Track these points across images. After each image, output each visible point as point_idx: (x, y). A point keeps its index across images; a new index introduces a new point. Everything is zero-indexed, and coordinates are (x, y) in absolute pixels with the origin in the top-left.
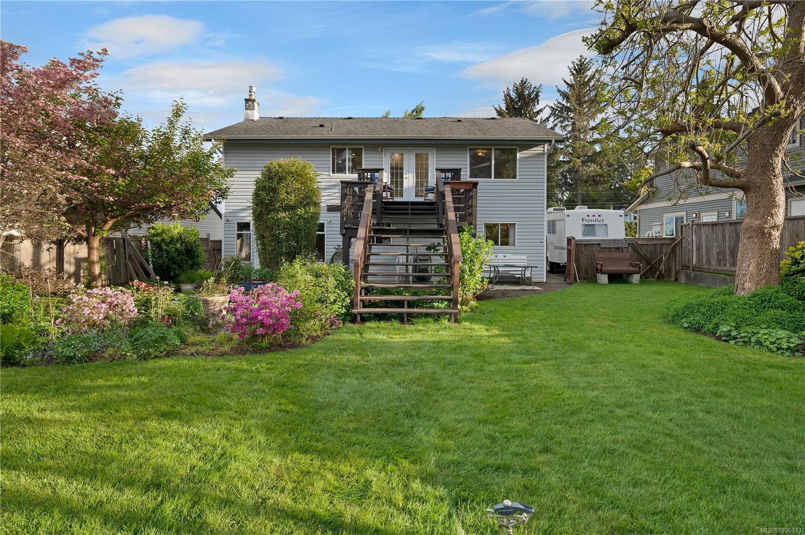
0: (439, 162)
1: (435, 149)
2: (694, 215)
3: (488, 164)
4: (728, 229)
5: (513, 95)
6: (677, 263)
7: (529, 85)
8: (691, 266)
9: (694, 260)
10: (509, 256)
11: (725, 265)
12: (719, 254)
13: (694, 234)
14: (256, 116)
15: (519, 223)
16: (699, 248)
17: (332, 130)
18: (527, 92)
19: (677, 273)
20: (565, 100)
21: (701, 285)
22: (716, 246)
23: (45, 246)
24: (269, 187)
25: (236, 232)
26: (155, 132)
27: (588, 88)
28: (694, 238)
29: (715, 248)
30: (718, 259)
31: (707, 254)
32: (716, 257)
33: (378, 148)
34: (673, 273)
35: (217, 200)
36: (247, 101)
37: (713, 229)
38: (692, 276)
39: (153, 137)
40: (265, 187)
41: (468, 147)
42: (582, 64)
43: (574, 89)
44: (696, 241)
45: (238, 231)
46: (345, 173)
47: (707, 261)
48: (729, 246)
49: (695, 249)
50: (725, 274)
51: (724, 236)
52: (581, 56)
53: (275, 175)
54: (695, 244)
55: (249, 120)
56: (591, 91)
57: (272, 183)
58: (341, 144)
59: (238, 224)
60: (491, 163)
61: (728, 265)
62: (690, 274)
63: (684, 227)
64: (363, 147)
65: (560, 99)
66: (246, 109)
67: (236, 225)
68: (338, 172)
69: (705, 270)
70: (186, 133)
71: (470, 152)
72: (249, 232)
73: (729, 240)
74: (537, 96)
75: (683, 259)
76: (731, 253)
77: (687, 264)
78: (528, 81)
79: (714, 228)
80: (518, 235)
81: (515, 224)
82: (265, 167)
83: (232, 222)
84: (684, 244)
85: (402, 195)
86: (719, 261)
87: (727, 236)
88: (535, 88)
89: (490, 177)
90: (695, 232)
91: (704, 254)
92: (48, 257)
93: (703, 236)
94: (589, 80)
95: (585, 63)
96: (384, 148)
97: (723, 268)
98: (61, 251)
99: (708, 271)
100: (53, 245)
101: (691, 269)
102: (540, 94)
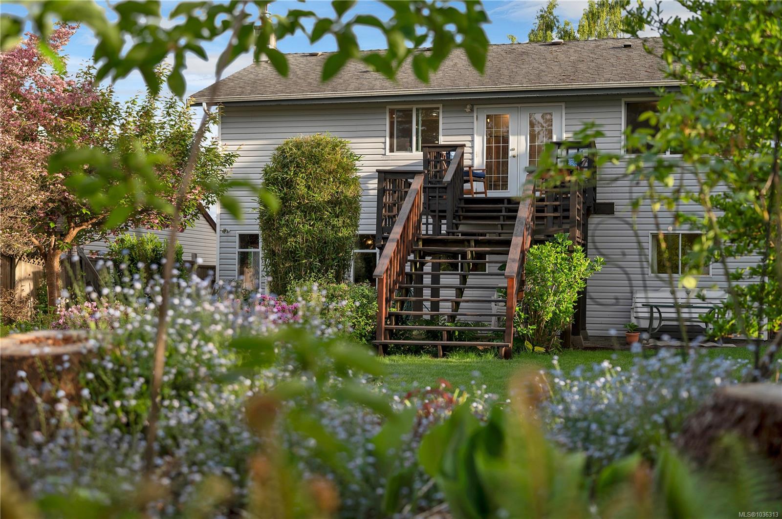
0: (570, 128)
24: (283, 179)
25: (238, 250)
26: (129, 104)
33: (465, 106)
35: (210, 199)
39: (126, 112)
40: (277, 179)
41: (624, 100)
45: (241, 247)
46: (411, 151)
53: (291, 162)
57: (287, 174)
58: (406, 103)
59: (241, 236)
64: (440, 106)
67: (237, 239)
68: (399, 149)
70: (171, 107)
71: (627, 108)
72: (256, 250)
82: (277, 149)
83: (232, 233)
85: (505, 186)
96: (475, 107)
98: (13, 271)
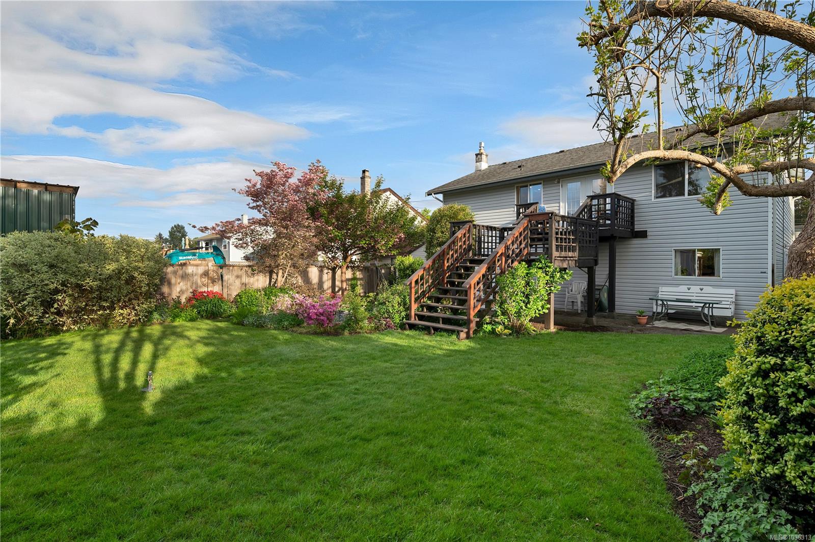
0: (617, 186)
3: (680, 179)
10: (707, 289)
14: (484, 166)
15: (725, 248)
23: (326, 271)
33: (555, 180)
36: (477, 155)
41: (654, 165)
55: (478, 171)
60: (683, 178)
64: (542, 182)
66: (477, 162)
71: (655, 171)
80: (722, 264)
81: (719, 249)
89: (684, 195)
92: (327, 276)
96: (561, 180)
100: (329, 271)
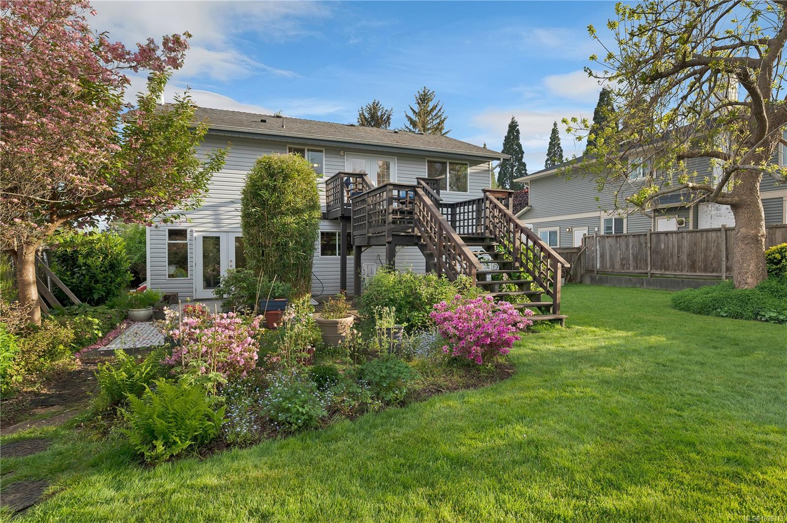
0: (400, 171)
1: (396, 158)
2: (568, 230)
3: (444, 176)
4: (631, 240)
5: (367, 115)
6: (582, 268)
7: (381, 107)
8: (595, 270)
9: (598, 266)
11: (629, 269)
12: (622, 260)
13: (598, 244)
16: (602, 256)
17: (283, 127)
18: (379, 114)
19: (582, 276)
20: (412, 126)
21: (607, 285)
22: (620, 254)
25: (168, 241)
27: (431, 117)
28: (598, 247)
29: (619, 256)
30: (621, 264)
31: (610, 260)
32: (620, 263)
33: (340, 151)
34: (579, 276)
37: (616, 240)
38: (597, 278)
41: (427, 158)
42: (425, 95)
43: (420, 116)
44: (600, 250)
45: (170, 239)
47: (611, 265)
48: (633, 254)
49: (598, 256)
50: (629, 276)
51: (627, 246)
52: (425, 88)
54: (598, 252)
56: (433, 120)
58: (300, 144)
59: (170, 231)
60: (446, 176)
61: (631, 268)
62: (595, 277)
63: (587, 239)
64: (324, 149)
65: (408, 124)
67: (167, 233)
69: (609, 273)
71: (428, 164)
73: (632, 248)
74: (388, 118)
75: (587, 265)
76: (634, 258)
77: (590, 268)
78: (380, 103)
79: (618, 239)
83: (161, 229)
84: (587, 253)
86: (623, 265)
87: (630, 246)
88: (387, 111)
89: (446, 189)
90: (599, 242)
91: (608, 260)
93: (607, 246)
94: (432, 110)
95: (428, 94)
96: (346, 153)
97: (627, 271)
99: (612, 274)
101: (595, 273)
102: (391, 116)
